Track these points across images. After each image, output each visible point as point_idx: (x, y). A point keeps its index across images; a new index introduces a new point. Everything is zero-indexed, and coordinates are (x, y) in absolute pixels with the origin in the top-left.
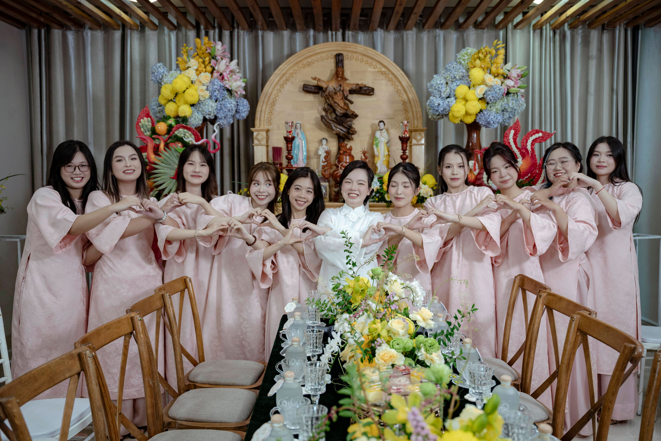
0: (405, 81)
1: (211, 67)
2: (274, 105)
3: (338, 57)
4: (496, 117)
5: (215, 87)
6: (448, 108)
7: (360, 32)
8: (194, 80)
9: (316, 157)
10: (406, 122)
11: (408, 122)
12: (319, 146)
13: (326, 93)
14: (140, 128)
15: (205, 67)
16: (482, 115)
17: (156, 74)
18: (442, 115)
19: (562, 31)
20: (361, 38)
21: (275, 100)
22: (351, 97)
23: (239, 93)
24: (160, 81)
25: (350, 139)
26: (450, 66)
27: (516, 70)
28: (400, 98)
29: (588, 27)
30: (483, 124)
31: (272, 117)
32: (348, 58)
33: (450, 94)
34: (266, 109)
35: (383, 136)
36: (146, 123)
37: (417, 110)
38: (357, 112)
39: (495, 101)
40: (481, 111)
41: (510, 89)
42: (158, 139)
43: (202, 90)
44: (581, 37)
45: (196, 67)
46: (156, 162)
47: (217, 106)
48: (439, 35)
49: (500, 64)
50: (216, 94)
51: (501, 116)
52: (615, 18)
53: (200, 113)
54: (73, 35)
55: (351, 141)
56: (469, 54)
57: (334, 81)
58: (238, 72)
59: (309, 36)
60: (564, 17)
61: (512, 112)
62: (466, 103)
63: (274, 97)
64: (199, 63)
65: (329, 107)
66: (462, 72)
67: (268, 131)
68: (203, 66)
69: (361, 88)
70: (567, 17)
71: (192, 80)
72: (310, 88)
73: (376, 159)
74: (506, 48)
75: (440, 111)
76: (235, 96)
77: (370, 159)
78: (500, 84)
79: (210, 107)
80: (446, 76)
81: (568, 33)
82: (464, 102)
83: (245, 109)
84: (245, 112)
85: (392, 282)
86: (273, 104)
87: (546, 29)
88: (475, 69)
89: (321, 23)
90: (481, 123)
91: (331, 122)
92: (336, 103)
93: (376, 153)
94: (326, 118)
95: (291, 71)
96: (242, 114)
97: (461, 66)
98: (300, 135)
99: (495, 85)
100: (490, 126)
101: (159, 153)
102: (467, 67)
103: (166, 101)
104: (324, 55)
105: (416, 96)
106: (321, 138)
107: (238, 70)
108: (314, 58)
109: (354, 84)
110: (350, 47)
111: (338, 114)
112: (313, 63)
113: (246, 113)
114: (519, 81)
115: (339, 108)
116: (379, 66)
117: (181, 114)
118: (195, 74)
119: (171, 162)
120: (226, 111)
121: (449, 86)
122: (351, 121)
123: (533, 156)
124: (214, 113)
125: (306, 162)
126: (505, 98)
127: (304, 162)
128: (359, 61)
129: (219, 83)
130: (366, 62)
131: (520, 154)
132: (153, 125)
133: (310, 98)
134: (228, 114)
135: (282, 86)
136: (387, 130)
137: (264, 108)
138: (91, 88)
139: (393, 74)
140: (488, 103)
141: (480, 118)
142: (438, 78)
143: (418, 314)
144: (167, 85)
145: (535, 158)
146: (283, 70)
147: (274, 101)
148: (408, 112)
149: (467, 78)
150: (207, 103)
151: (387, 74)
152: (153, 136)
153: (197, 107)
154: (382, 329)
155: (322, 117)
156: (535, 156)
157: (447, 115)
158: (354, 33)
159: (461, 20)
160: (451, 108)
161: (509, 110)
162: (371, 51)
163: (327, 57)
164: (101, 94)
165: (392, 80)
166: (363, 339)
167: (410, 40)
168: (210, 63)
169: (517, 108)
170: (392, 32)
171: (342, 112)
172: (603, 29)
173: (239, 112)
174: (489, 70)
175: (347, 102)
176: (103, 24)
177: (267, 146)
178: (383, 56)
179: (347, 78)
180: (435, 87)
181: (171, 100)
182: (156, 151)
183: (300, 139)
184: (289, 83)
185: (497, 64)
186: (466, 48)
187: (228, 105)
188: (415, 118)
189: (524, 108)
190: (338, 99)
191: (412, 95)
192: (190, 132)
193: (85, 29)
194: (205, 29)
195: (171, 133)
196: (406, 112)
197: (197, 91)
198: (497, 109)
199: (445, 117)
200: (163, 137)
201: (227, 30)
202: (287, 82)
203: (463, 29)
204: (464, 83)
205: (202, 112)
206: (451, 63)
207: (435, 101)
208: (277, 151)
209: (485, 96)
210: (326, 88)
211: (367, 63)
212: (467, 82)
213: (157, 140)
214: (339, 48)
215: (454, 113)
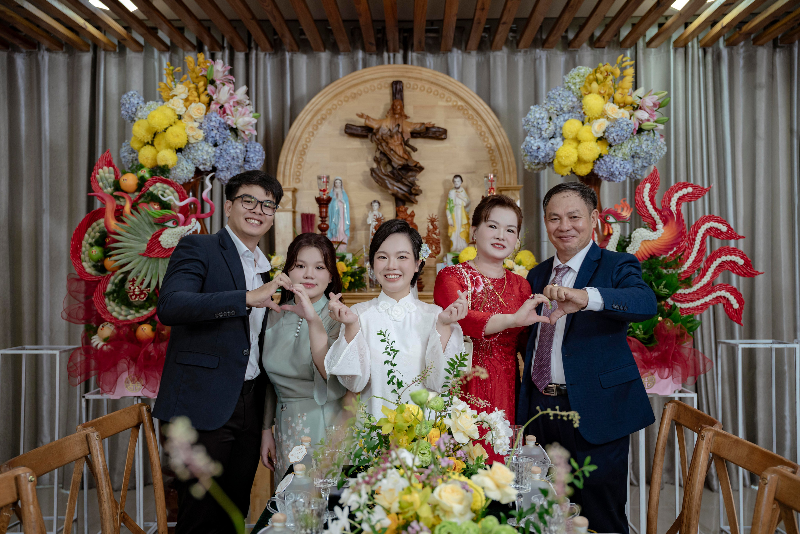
0: (491, 119)
1: (208, 95)
2: (305, 154)
3: (394, 86)
4: (623, 166)
5: (212, 124)
6: (552, 153)
7: (428, 54)
8: (181, 114)
9: (365, 227)
10: (492, 177)
11: (494, 176)
12: (369, 212)
13: (378, 137)
14: (98, 182)
15: (199, 96)
16: (603, 162)
17: (127, 106)
18: (544, 164)
19: (715, 50)
20: (430, 63)
21: (305, 147)
22: (412, 142)
23: (247, 133)
24: (133, 116)
25: (413, 202)
26: (553, 93)
27: (651, 97)
28: (485, 144)
29: (754, 44)
30: (604, 176)
31: (301, 171)
32: (409, 88)
33: (555, 134)
34: (292, 160)
35: (460, 196)
36: (107, 175)
37: (509, 160)
38: (422, 163)
39: (620, 142)
40: (601, 156)
41: (643, 124)
42: (123, 198)
43: (192, 127)
44: (744, 58)
45: (184, 96)
46: (118, 230)
47: (215, 152)
48: (540, 57)
49: (628, 89)
50: (213, 133)
51: (631, 164)
52: (792, 29)
53: (190, 162)
54: (24, 59)
55: (414, 205)
56: (582, 75)
57: (389, 119)
58: (249, 105)
59: (357, 60)
60: (718, 27)
61: (646, 158)
62: (578, 145)
63: (304, 142)
64: (189, 91)
65: (382, 156)
66: (572, 101)
67: (295, 191)
68: (195, 94)
69: (427, 129)
70: (724, 28)
71: (178, 113)
72: (355, 129)
73: (450, 230)
74: (636, 67)
75: (540, 157)
76: (243, 138)
77: (442, 231)
78: (628, 116)
79: (205, 153)
80: (549, 108)
81: (725, 53)
82: (575, 144)
83: (257, 157)
84: (257, 161)
85: (458, 414)
86: (303, 153)
87: (693, 46)
88: (590, 95)
89: (373, 41)
90: (600, 174)
91: (385, 178)
92: (392, 150)
93: (450, 222)
94: (378, 172)
95: (329, 106)
96: (252, 165)
97: (571, 92)
98: (341, 197)
99: (621, 118)
100: (614, 179)
101: (122, 217)
102: (579, 94)
103: (141, 145)
104: (376, 83)
105: (507, 140)
106: (371, 201)
107: (248, 102)
108: (361, 87)
109: (418, 123)
110: (412, 72)
111: (395, 166)
112: (360, 95)
113: (259, 162)
114: (655, 113)
115: (397, 157)
116: (454, 98)
117: (161, 163)
118: (182, 106)
119: (141, 232)
120: (229, 159)
121: (553, 122)
122: (415, 176)
123: (680, 221)
124: (211, 161)
125: (349, 235)
126: (635, 137)
127: (346, 235)
128: (425, 92)
129: (218, 118)
130: (436, 93)
131: (661, 219)
132: (117, 177)
133: (356, 143)
134: (232, 163)
135: (316, 127)
136: (466, 190)
137: (289, 158)
138: (47, 133)
139: (474, 109)
140: (611, 146)
141: (599, 167)
142: (537, 109)
143: (488, 476)
144: (141, 122)
145: (683, 225)
146: (317, 104)
147: (304, 149)
148: (496, 164)
149: (579, 110)
150: (201, 148)
151: (466, 109)
152: (115, 194)
153: (186, 153)
154: (422, 503)
155: (372, 170)
156: (683, 220)
157: (551, 164)
158: (419, 55)
159: (571, 36)
160: (556, 153)
161: (642, 155)
162: (443, 77)
163: (379, 86)
164: (63, 141)
165: (473, 118)
166: (387, 522)
167: (499, 64)
168: (206, 90)
169: (653, 153)
170: (474, 53)
171: (400, 163)
172: (775, 46)
173: (249, 162)
174: (612, 99)
175: (408, 148)
176: (66, 43)
177: (294, 212)
178: (460, 84)
179: (408, 115)
180: (533, 122)
181: (148, 143)
182: (119, 214)
183: (340, 201)
184: (326, 123)
185: (623, 89)
186: (577, 68)
187: (232, 151)
188: (506, 171)
189: (664, 153)
190: (396, 144)
191: (502, 138)
192: (172, 189)
193: (39, 50)
194: (209, 50)
195: (143, 189)
196: (493, 163)
197: (185, 129)
198: (624, 154)
199: (547, 167)
200: (130, 195)
201: (241, 51)
202: (323, 121)
203: (573, 47)
204: (575, 117)
205: (192, 160)
206: (556, 88)
207: (534, 142)
208: (307, 219)
209: (606, 134)
210: (378, 130)
211: (437, 95)
212: (579, 115)
213: (122, 200)
214: (396, 74)
215: (560, 160)
